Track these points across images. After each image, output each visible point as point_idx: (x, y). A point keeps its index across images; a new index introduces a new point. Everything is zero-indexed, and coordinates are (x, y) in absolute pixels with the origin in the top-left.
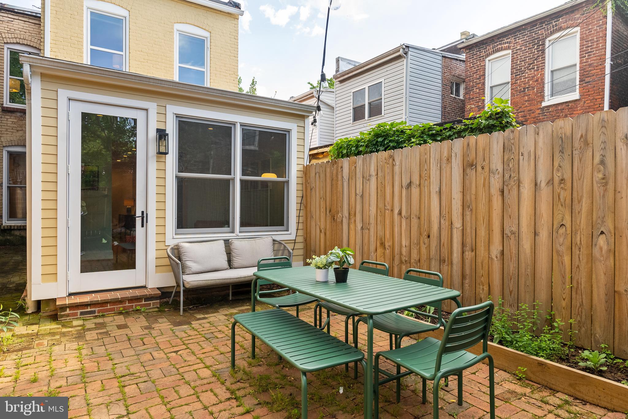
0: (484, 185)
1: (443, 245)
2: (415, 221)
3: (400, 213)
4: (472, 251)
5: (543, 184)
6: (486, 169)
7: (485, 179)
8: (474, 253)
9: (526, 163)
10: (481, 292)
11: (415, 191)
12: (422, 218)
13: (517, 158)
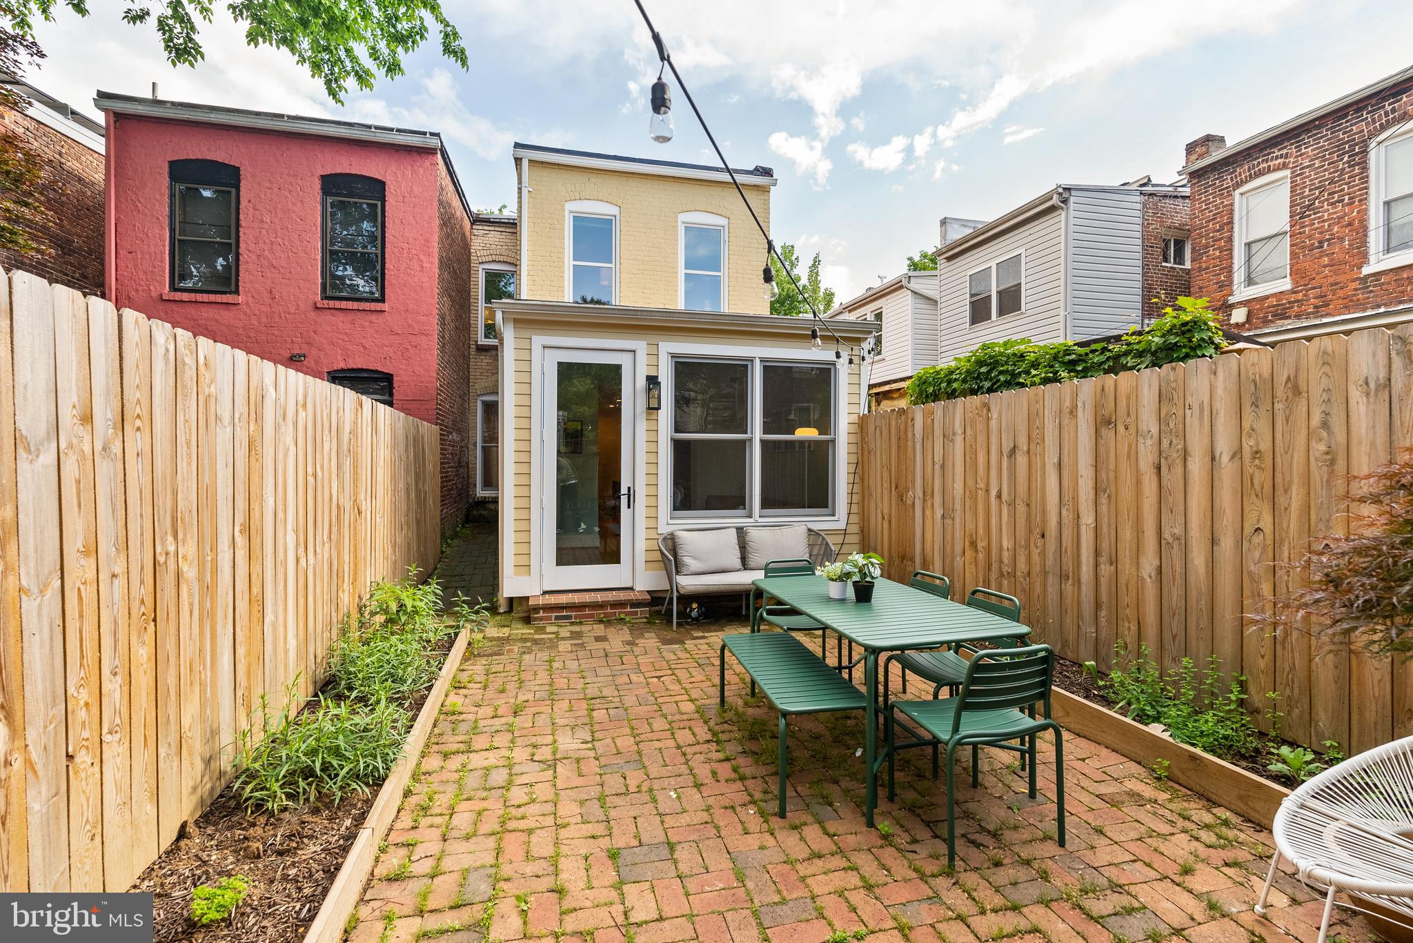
0: (1129, 457)
1: (1066, 551)
2: (1021, 508)
3: (999, 496)
4: (1111, 564)
5: (1225, 459)
6: (1132, 430)
7: (1130, 446)
8: (1113, 568)
9: (1196, 423)
10: (1126, 632)
11: (1021, 460)
12: (1033, 506)
13: (1181, 412)
